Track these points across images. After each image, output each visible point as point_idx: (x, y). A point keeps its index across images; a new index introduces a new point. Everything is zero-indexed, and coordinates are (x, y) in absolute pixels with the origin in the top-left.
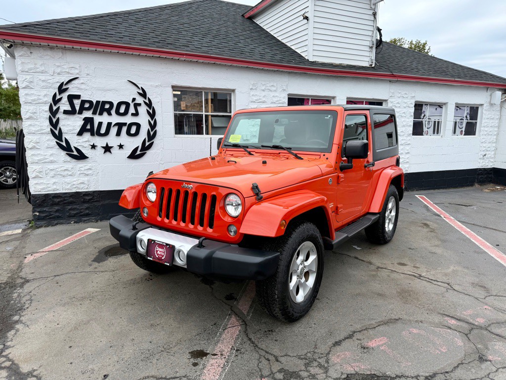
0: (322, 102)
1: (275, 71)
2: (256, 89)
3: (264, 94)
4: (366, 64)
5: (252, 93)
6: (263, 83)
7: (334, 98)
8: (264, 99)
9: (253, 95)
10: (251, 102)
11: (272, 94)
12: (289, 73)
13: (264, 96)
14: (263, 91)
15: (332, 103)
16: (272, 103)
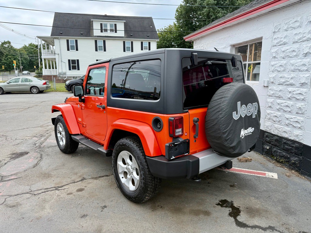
2: (279, 31)
3: (285, 34)
6: (286, 22)
8: (284, 41)
9: (275, 38)
10: (273, 46)
13: (285, 37)
16: (294, 43)
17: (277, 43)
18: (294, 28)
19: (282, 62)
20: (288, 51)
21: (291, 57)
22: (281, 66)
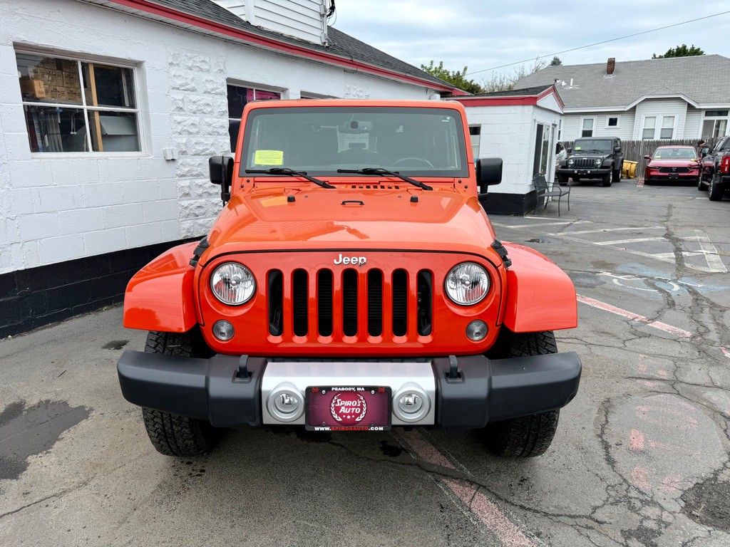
0: (269, 97)
1: (204, 35)
2: (178, 64)
3: (191, 75)
4: (318, 41)
5: (173, 71)
6: (189, 55)
7: (284, 90)
8: (193, 85)
9: (174, 76)
10: (173, 88)
11: (205, 76)
12: (226, 41)
13: (193, 80)
14: (190, 69)
15: (282, 98)
16: (205, 92)
17: (182, 85)
18: (201, 70)
19: (193, 118)
20: (200, 102)
21: (204, 113)
22: (193, 124)
